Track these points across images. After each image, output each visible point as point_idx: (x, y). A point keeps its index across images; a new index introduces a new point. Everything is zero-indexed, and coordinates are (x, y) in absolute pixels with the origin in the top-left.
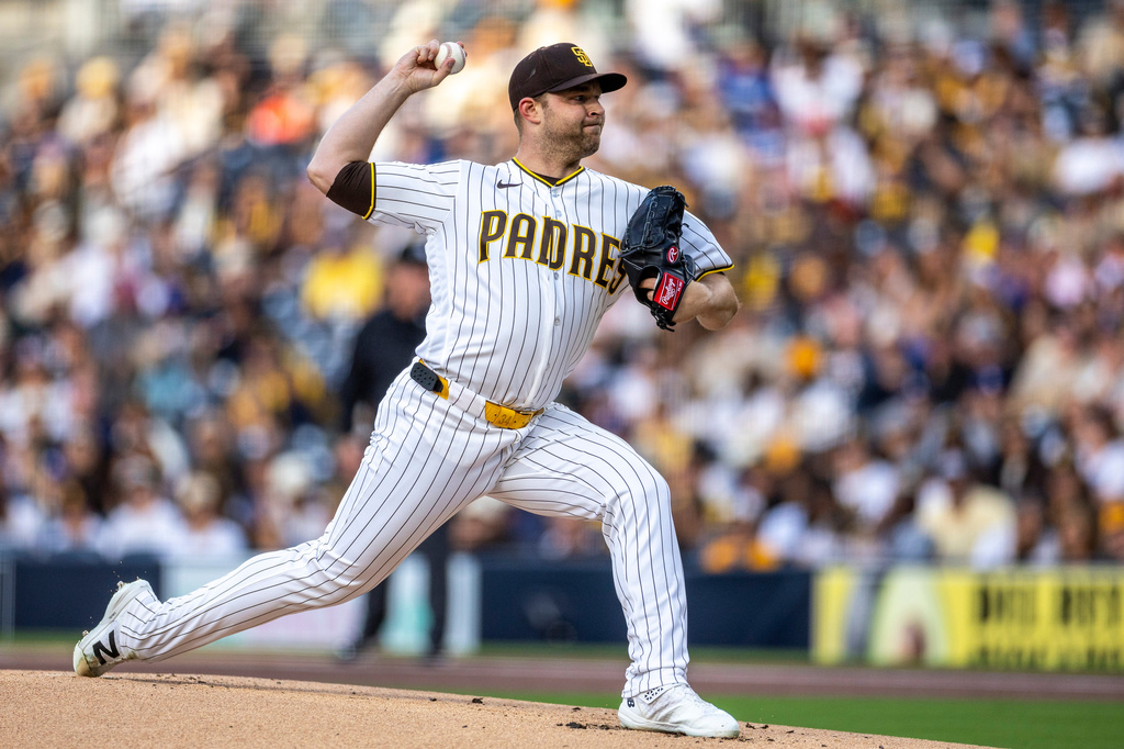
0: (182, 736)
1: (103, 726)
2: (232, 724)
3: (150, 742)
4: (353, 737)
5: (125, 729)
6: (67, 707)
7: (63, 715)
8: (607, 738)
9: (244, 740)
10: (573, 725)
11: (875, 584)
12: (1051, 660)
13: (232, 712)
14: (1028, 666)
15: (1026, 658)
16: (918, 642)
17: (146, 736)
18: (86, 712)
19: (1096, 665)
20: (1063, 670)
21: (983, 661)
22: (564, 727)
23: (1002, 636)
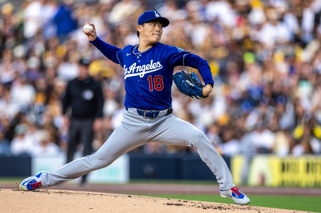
0: (49, 208)
1: (25, 206)
2: (64, 205)
3: (39, 210)
4: (102, 208)
5: (32, 206)
6: (14, 200)
7: (13, 202)
8: (179, 208)
9: (68, 209)
10: (168, 204)
11: (250, 161)
12: (304, 184)
13: (64, 201)
14: (297, 186)
15: (296, 184)
16: (263, 179)
17: (38, 208)
18: (19, 201)
19: (317, 185)
20: (307, 187)
21: (283, 184)
22: (165, 205)
23: (289, 177)
